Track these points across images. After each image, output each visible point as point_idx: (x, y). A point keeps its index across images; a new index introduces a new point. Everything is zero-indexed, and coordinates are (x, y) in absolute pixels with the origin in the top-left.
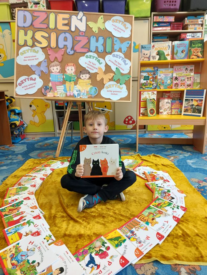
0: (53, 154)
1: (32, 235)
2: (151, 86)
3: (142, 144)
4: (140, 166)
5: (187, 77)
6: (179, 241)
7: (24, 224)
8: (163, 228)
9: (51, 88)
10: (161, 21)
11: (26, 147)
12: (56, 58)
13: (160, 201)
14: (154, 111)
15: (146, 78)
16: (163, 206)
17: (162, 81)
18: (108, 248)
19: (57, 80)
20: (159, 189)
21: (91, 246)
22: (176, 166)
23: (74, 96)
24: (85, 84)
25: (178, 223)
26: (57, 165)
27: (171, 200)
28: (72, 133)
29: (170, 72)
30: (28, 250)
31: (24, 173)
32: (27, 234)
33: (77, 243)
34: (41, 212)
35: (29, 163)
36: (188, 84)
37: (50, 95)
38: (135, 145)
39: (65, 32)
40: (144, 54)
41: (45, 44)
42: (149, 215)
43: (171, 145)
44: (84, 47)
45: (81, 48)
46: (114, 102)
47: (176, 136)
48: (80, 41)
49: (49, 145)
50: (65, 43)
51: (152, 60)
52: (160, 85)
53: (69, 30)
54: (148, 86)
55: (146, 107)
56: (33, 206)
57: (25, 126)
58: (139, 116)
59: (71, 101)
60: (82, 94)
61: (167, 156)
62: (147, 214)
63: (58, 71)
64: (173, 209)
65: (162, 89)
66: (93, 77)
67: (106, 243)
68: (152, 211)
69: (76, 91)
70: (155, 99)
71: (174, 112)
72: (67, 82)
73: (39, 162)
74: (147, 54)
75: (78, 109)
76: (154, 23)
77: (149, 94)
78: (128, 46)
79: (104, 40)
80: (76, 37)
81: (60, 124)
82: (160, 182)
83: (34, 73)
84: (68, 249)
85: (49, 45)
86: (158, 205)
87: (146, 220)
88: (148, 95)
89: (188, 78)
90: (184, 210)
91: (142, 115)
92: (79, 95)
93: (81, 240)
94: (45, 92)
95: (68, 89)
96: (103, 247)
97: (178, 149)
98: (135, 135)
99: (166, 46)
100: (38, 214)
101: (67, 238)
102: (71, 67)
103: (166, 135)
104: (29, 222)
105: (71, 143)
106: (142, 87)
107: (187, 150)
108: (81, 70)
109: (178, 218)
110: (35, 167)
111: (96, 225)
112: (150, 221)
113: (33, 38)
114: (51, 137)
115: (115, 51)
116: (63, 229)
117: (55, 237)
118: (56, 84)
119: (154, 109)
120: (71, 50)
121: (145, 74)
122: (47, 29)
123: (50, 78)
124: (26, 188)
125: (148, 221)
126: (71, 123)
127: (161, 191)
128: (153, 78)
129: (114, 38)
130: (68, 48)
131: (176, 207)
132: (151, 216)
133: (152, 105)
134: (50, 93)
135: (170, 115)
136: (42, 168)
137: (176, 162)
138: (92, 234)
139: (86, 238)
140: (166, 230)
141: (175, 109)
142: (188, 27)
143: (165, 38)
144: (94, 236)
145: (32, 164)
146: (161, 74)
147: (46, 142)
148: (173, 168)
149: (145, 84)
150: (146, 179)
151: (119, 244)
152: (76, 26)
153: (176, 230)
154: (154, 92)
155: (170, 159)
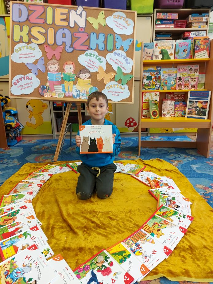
0: (51, 158)
1: (29, 249)
2: (154, 87)
3: (144, 147)
4: (142, 171)
5: (191, 77)
6: (187, 255)
7: (20, 236)
8: (170, 240)
9: (49, 87)
10: (164, 18)
11: (22, 151)
12: (54, 56)
13: (165, 210)
14: (157, 113)
15: (149, 78)
16: (169, 215)
17: (166, 82)
18: (111, 264)
19: (54, 79)
20: (164, 197)
21: (93, 261)
22: (180, 171)
23: (73, 96)
24: (85, 84)
25: (185, 234)
26: (55, 170)
27: (176, 209)
28: (71, 136)
29: (174, 72)
30: (23, 266)
31: (20, 179)
32: (23, 247)
33: (77, 258)
34: (38, 223)
35: (26, 168)
36: (192, 85)
37: (48, 95)
38: (137, 148)
39: (63, 27)
40: (147, 53)
41: (42, 40)
42: (154, 225)
43: (174, 149)
44: (84, 44)
45: (81, 45)
46: (115, 104)
47: (179, 138)
48: (79, 38)
49: (47, 148)
50: (64, 40)
51: (155, 60)
52: (163, 85)
53: (67, 26)
54: (151, 86)
55: (148, 109)
56: (30, 215)
57: (21, 127)
58: (142, 118)
59: (70, 102)
60: (81, 94)
61: (170, 160)
62: (152, 224)
63: (56, 69)
64: (179, 218)
65: (166, 90)
66: (93, 76)
67: (109, 258)
68: (157, 221)
69: (76, 91)
70: (158, 101)
71: (177, 114)
72: (65, 81)
73: (36, 167)
74: (149, 53)
75: (77, 110)
76: (157, 20)
77: (151, 95)
78: (130, 43)
79: (105, 37)
80: (75, 33)
81: (58, 126)
82: (164, 189)
83: (30, 71)
84: (68, 264)
85: (46, 42)
86: (162, 214)
87: (151, 231)
88: (150, 97)
89: (192, 79)
90: (190, 220)
91: (144, 117)
92: (78, 95)
93: (81, 254)
94: (42, 92)
95: (66, 89)
96: (106, 262)
97: (181, 153)
98: (137, 138)
99: (169, 45)
100: (35, 225)
101: (66, 251)
102: (70, 65)
103: (169, 138)
104: (25, 234)
105: (71, 146)
106: (145, 88)
107: (190, 154)
108: (80, 70)
109: (185, 229)
110: (32, 173)
111: (98, 236)
112: (155, 232)
113: (29, 33)
114: (49, 140)
115: (116, 50)
116: (61, 241)
117: (53, 251)
118: (53, 83)
119: (157, 111)
120: (70, 48)
121: (148, 74)
122: (44, 24)
123: (48, 78)
124: (22, 196)
125: (153, 232)
126: (70, 125)
127: (165, 199)
128: (156, 78)
129: (116, 35)
130: (66, 45)
131: (182, 216)
132: (156, 227)
133: (155, 107)
134: (47, 93)
135: (173, 118)
136: (40, 174)
137: (180, 166)
138: (93, 247)
139: (87, 252)
140: (173, 242)
141: (178, 111)
142: (192, 25)
143: (168, 36)
144: (96, 249)
145: (29, 168)
146: (164, 74)
147: (44, 145)
148: (177, 173)
149: (148, 85)
150: (149, 185)
151: (124, 259)
152: (75, 22)
153: (183, 242)
154: (156, 93)
155: (174, 164)
